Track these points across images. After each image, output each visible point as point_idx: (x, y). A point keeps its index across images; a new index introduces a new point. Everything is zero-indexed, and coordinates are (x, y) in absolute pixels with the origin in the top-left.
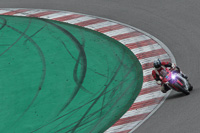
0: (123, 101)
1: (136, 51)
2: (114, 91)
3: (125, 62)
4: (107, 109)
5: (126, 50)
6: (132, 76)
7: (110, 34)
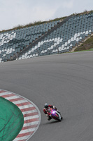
0: (13, 133)
1: (20, 108)
2: (9, 127)
3: (15, 113)
4: (5, 137)
5: (16, 107)
6: (18, 120)
7: (8, 99)
